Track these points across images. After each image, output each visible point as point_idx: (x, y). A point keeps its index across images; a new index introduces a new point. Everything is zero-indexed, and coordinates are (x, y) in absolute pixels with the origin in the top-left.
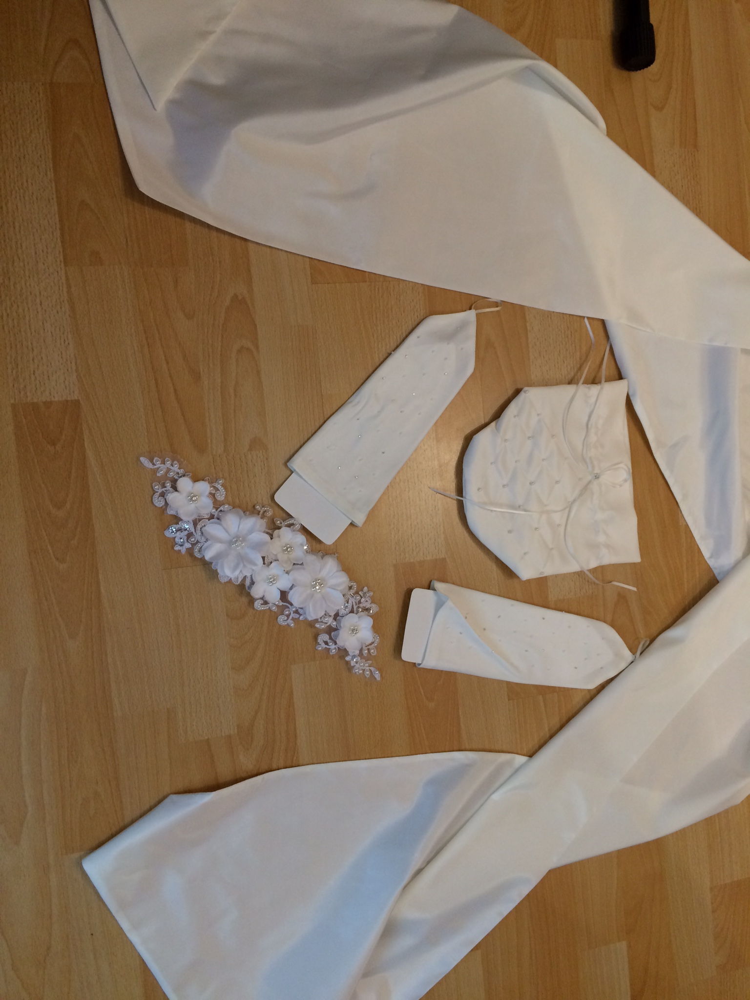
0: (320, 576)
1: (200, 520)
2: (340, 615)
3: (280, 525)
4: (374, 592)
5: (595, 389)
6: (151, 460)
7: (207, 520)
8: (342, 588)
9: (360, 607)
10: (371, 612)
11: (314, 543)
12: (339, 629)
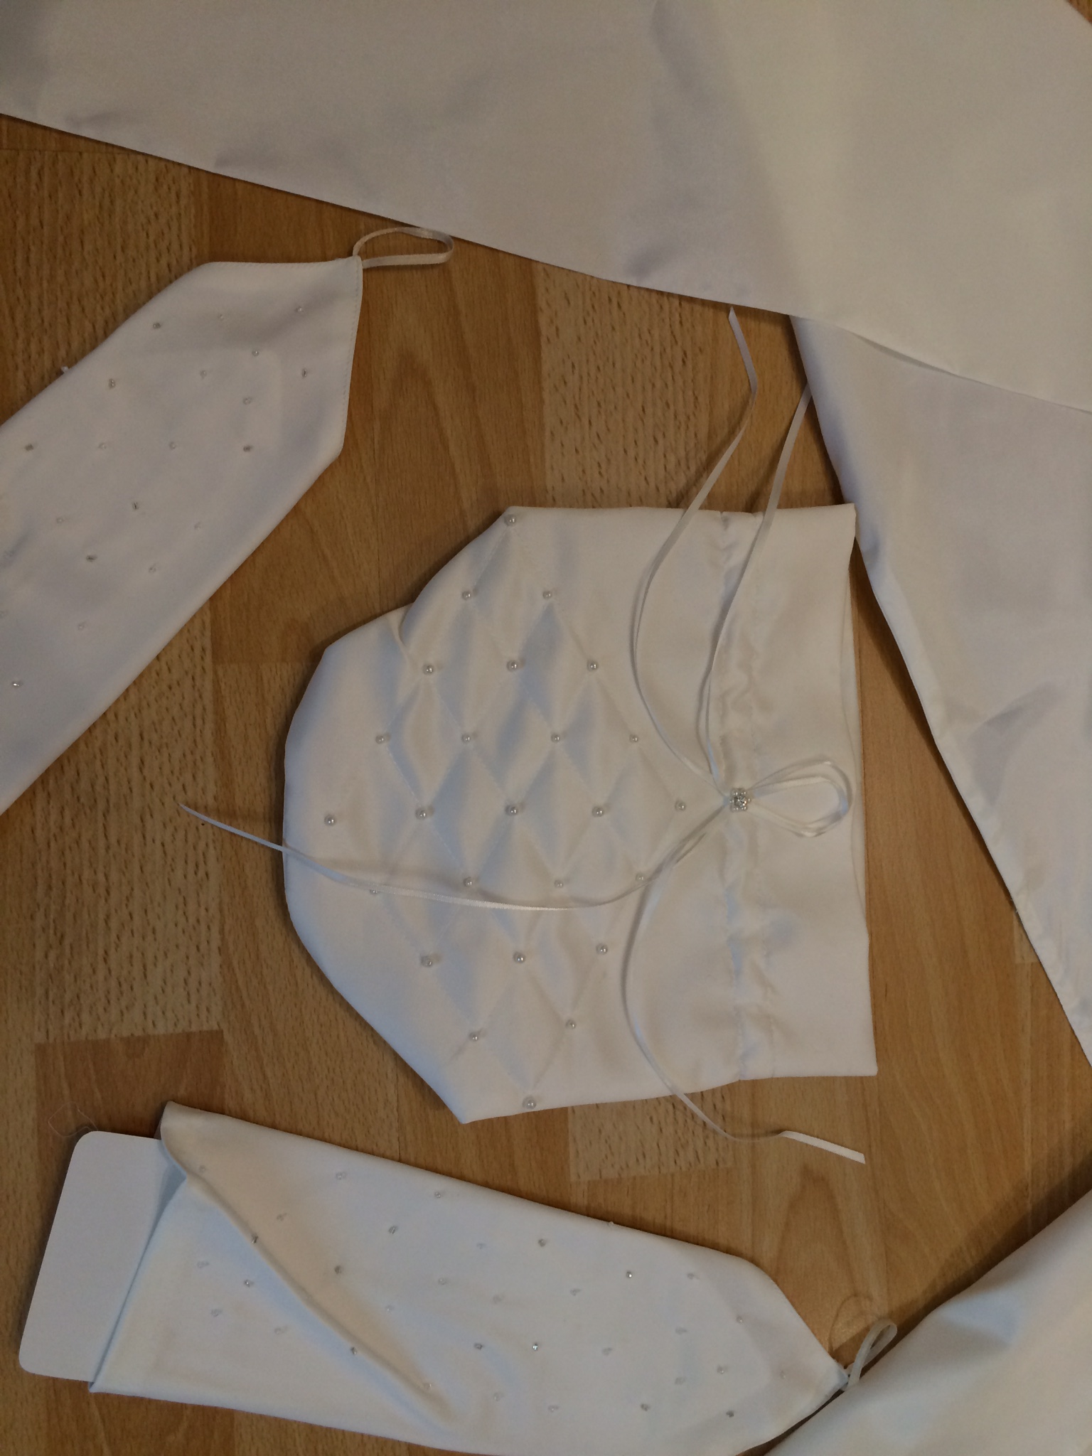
5: (744, 526)
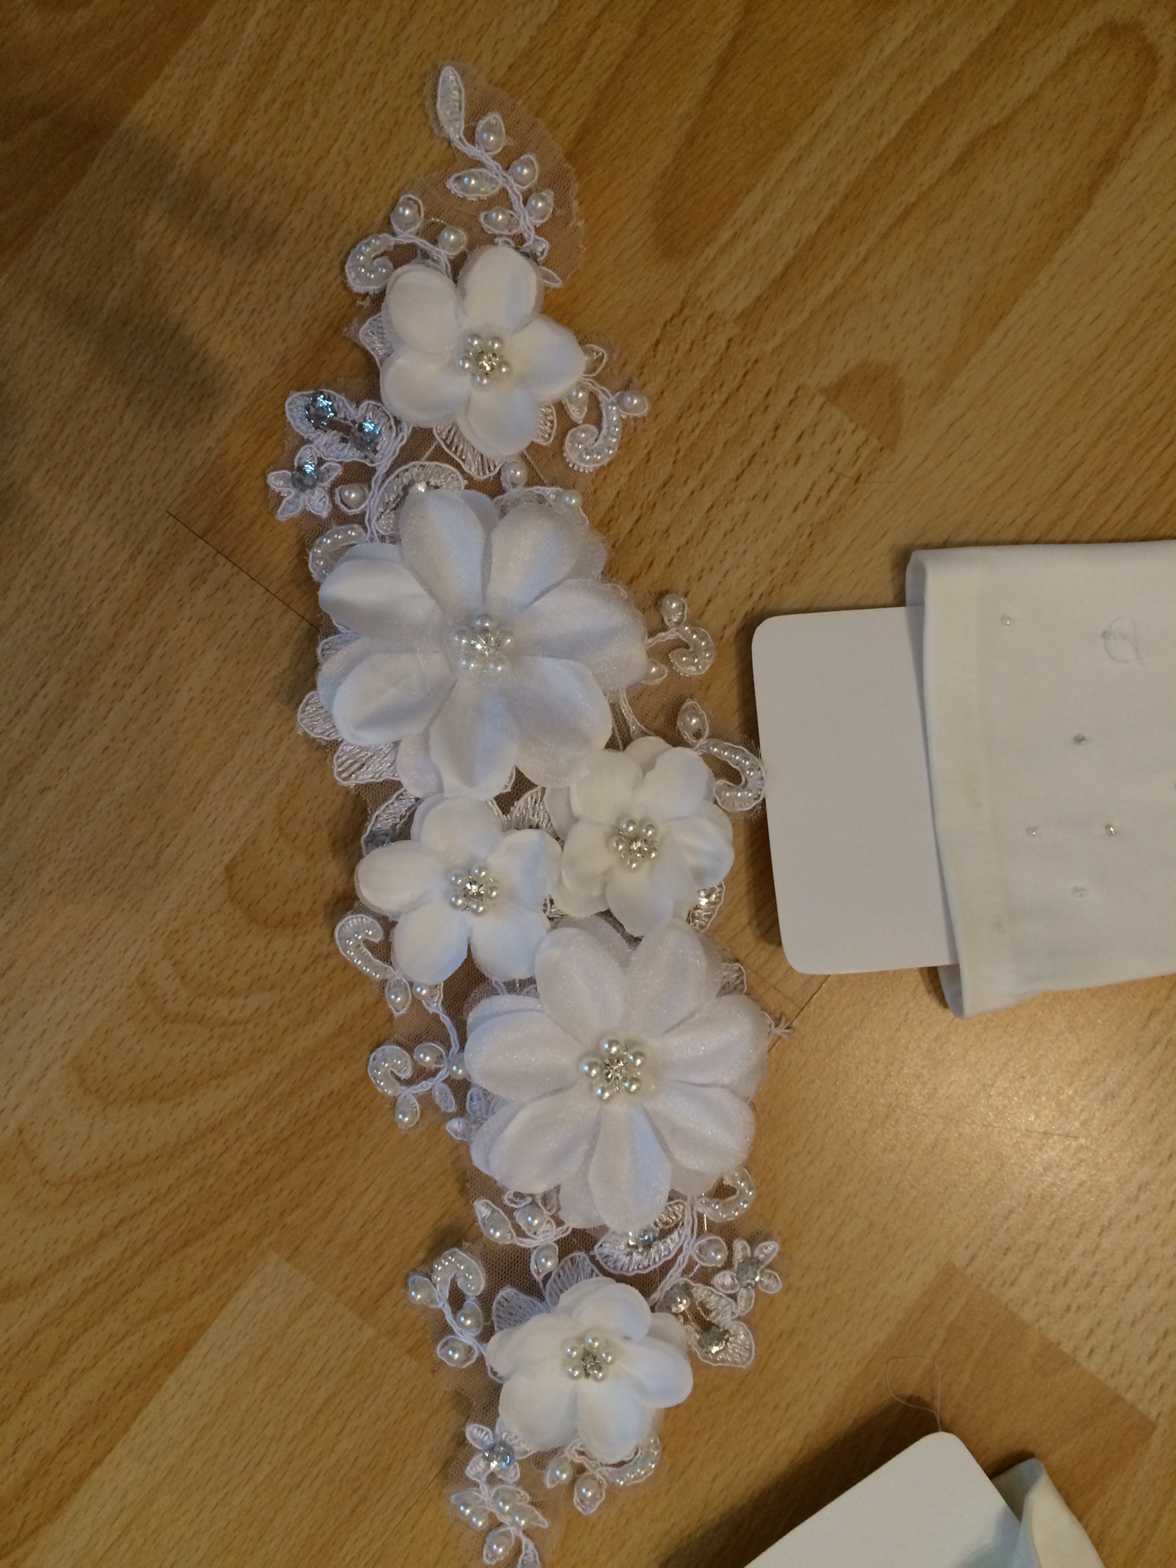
0: (653, 1044)
1: (440, 455)
2: (596, 1250)
3: (687, 736)
4: (787, 1289)
6: (474, 115)
7: (464, 483)
8: (693, 1161)
9: (690, 1296)
10: (715, 1349)
11: (743, 916)
12: (542, 1299)
